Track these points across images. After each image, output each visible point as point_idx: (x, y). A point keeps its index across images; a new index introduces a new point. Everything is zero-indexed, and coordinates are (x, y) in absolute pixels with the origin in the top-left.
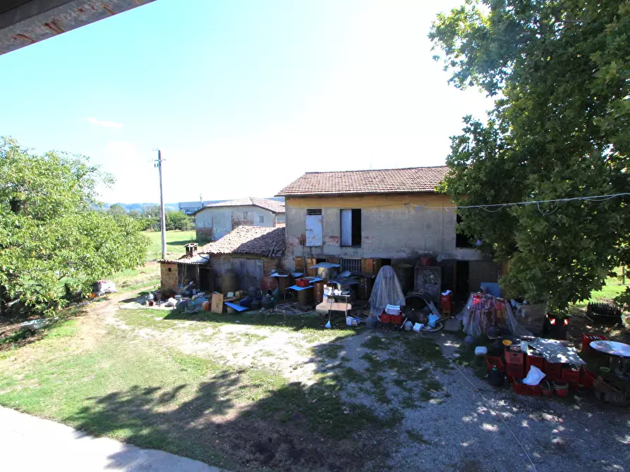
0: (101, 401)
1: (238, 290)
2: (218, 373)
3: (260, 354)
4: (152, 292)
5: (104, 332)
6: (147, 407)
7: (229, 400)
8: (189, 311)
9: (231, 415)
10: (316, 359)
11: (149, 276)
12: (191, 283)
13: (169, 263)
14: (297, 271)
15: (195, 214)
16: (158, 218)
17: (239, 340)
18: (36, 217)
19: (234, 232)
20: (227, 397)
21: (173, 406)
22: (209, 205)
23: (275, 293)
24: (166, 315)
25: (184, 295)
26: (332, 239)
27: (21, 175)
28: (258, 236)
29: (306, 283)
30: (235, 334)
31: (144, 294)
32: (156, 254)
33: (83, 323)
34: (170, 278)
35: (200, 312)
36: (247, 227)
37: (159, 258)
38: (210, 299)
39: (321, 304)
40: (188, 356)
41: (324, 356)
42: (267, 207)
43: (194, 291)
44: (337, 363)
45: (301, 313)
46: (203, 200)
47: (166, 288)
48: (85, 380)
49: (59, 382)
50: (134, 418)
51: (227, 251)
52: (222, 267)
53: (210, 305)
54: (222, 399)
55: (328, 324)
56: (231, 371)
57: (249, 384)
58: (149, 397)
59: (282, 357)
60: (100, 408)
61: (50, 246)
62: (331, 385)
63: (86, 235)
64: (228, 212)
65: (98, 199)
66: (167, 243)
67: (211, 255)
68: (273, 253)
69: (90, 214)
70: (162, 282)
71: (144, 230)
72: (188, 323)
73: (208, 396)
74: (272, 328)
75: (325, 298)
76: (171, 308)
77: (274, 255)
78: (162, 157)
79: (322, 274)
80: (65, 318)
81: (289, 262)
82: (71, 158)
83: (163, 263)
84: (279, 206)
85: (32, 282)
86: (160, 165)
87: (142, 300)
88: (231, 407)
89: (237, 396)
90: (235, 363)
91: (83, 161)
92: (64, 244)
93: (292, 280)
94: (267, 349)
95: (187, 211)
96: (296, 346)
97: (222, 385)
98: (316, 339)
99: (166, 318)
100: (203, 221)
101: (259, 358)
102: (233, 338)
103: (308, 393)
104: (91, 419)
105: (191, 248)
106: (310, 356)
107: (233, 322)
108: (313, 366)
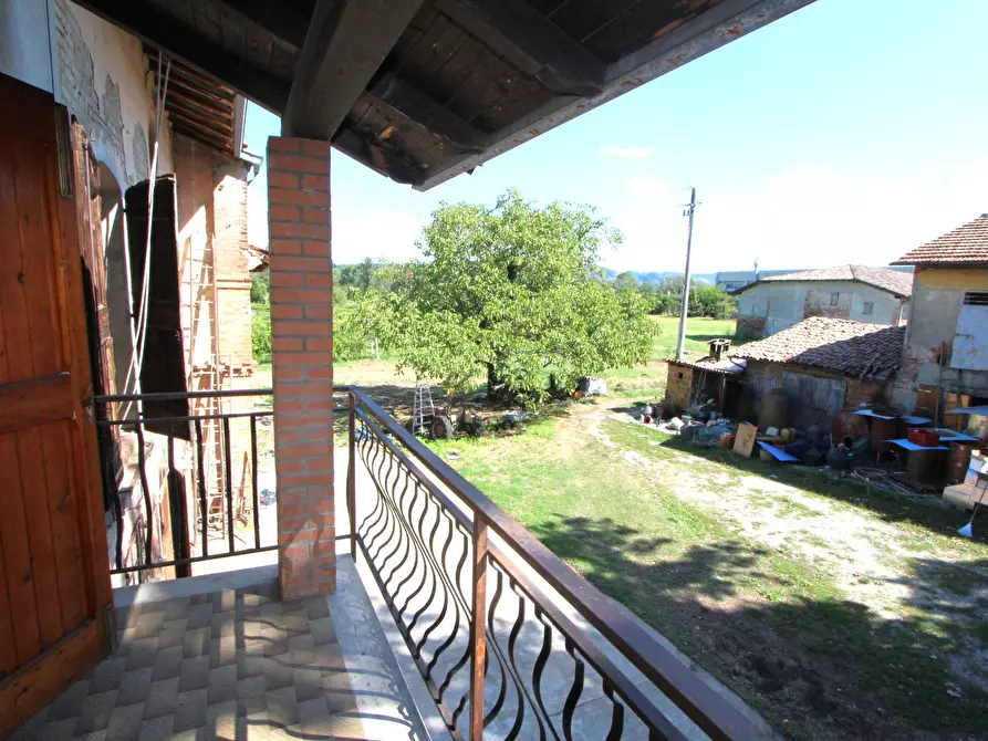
0: (568, 522)
1: (787, 427)
2: (722, 541)
3: (801, 536)
4: (651, 405)
5: (583, 443)
6: (616, 548)
7: (729, 584)
8: (698, 442)
9: (727, 604)
10: (914, 582)
11: (651, 381)
12: (709, 401)
13: (680, 365)
14: (917, 413)
15: (739, 292)
16: (680, 296)
17: (769, 505)
18: (530, 287)
19: (799, 328)
20: (728, 579)
21: (648, 560)
22: (767, 279)
23: (858, 444)
24: (664, 440)
25: (695, 417)
27: (520, 234)
28: (847, 337)
29: (934, 440)
30: (764, 495)
31: (640, 405)
32: (668, 351)
33: (563, 426)
34: (679, 388)
35: (715, 447)
36: (826, 320)
37: (672, 357)
38: (734, 431)
39: (958, 487)
40: (684, 504)
41: (936, 584)
42: (884, 286)
43: (713, 414)
44: (962, 604)
45: (906, 492)
46: (759, 269)
47: (672, 402)
48: (554, 492)
49: (529, 487)
50: (598, 555)
51: (778, 358)
52: (767, 384)
53: (732, 441)
54: (719, 578)
55: (967, 528)
56: (743, 545)
57: (767, 573)
58: (620, 537)
59: (842, 554)
60: (565, 529)
61: (540, 323)
62: (935, 637)
63: (580, 313)
64: (799, 290)
65: (599, 264)
66: (687, 337)
67: (750, 360)
68: (869, 372)
69: (587, 286)
70: (667, 391)
71: (652, 313)
72: (692, 459)
73: (699, 564)
74: (837, 503)
75: (970, 478)
76: (674, 433)
77: (870, 376)
78: (696, 200)
79: (978, 429)
80: (545, 416)
81: (904, 394)
82: (574, 210)
83: (671, 363)
84: (904, 282)
85: (518, 365)
86: (692, 212)
87: (636, 413)
88: (731, 594)
89: (744, 583)
90: (752, 535)
91: (588, 213)
92: (555, 323)
93: (901, 428)
94: (818, 533)
95: (729, 286)
96: (877, 545)
97: (723, 559)
98: (926, 547)
99: (663, 444)
100: (751, 305)
101: (798, 543)
102: (759, 498)
103: (876, 630)
104: (554, 537)
105: (719, 347)
106: (902, 573)
107: (766, 475)
108: (905, 591)
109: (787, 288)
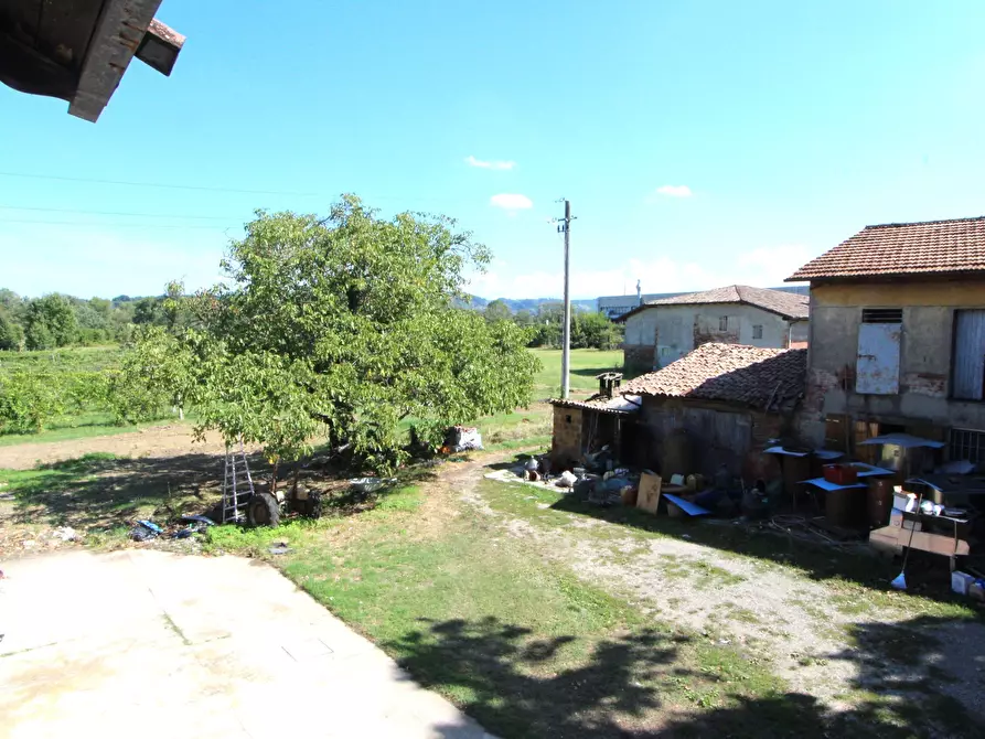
0: (438, 629)
1: (693, 473)
2: (635, 630)
3: (726, 612)
4: (536, 457)
5: (456, 513)
6: (504, 659)
7: (650, 691)
8: (596, 501)
9: (651, 721)
10: (859, 655)
11: (534, 428)
12: (604, 448)
13: (568, 407)
14: (828, 447)
15: (624, 318)
16: (560, 326)
17: (685, 574)
18: (377, 318)
19: (694, 356)
20: (649, 684)
21: (546, 672)
22: (653, 303)
23: (772, 487)
24: (555, 500)
25: (589, 469)
26: (925, 381)
27: (361, 251)
28: (745, 364)
29: (850, 477)
30: (679, 560)
31: (523, 458)
32: (551, 390)
33: (429, 494)
34: (568, 433)
35: (614, 505)
36: (723, 346)
37: (556, 397)
38: (636, 483)
39: (884, 530)
40: (585, 584)
41: (883, 655)
42: (771, 307)
43: (609, 463)
44: (914, 677)
45: (829, 541)
46: (643, 292)
47: (560, 452)
48: (421, 587)
49: (386, 582)
50: (482, 673)
51: (676, 392)
52: (667, 424)
53: (634, 494)
54: (638, 684)
55: (900, 579)
56: (662, 633)
57: (694, 669)
58: (510, 642)
59: (774, 628)
60: (434, 639)
61: (391, 363)
62: (895, 727)
63: (442, 349)
64: (688, 315)
65: (465, 289)
66: (571, 371)
67: (645, 396)
68: (774, 402)
69: (450, 315)
70: (554, 441)
71: (530, 345)
72: (591, 522)
73: (612, 666)
74: (759, 563)
75: (895, 518)
76: (566, 490)
77: (776, 407)
78: (571, 213)
79: (891, 461)
80: (406, 481)
81: (812, 425)
82: (430, 222)
83: (557, 405)
84: (798, 307)
85: (367, 419)
86: (567, 227)
87: (517, 469)
88: (654, 705)
89: (669, 687)
90: (673, 618)
91: (447, 226)
92: (411, 362)
93: (815, 467)
94: (745, 603)
95: (611, 313)
96: (811, 611)
97: (640, 656)
98: (862, 608)
99: (554, 506)
100: (639, 332)
101: (725, 621)
102: (674, 567)
103: (830, 729)
104: (421, 655)
105: (610, 382)
106: (844, 645)
107: (676, 535)
108: (849, 670)
109: (675, 312)
